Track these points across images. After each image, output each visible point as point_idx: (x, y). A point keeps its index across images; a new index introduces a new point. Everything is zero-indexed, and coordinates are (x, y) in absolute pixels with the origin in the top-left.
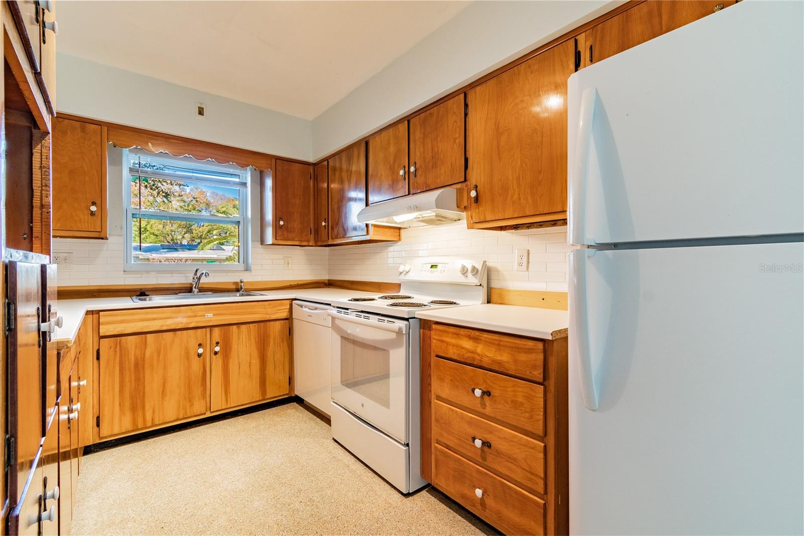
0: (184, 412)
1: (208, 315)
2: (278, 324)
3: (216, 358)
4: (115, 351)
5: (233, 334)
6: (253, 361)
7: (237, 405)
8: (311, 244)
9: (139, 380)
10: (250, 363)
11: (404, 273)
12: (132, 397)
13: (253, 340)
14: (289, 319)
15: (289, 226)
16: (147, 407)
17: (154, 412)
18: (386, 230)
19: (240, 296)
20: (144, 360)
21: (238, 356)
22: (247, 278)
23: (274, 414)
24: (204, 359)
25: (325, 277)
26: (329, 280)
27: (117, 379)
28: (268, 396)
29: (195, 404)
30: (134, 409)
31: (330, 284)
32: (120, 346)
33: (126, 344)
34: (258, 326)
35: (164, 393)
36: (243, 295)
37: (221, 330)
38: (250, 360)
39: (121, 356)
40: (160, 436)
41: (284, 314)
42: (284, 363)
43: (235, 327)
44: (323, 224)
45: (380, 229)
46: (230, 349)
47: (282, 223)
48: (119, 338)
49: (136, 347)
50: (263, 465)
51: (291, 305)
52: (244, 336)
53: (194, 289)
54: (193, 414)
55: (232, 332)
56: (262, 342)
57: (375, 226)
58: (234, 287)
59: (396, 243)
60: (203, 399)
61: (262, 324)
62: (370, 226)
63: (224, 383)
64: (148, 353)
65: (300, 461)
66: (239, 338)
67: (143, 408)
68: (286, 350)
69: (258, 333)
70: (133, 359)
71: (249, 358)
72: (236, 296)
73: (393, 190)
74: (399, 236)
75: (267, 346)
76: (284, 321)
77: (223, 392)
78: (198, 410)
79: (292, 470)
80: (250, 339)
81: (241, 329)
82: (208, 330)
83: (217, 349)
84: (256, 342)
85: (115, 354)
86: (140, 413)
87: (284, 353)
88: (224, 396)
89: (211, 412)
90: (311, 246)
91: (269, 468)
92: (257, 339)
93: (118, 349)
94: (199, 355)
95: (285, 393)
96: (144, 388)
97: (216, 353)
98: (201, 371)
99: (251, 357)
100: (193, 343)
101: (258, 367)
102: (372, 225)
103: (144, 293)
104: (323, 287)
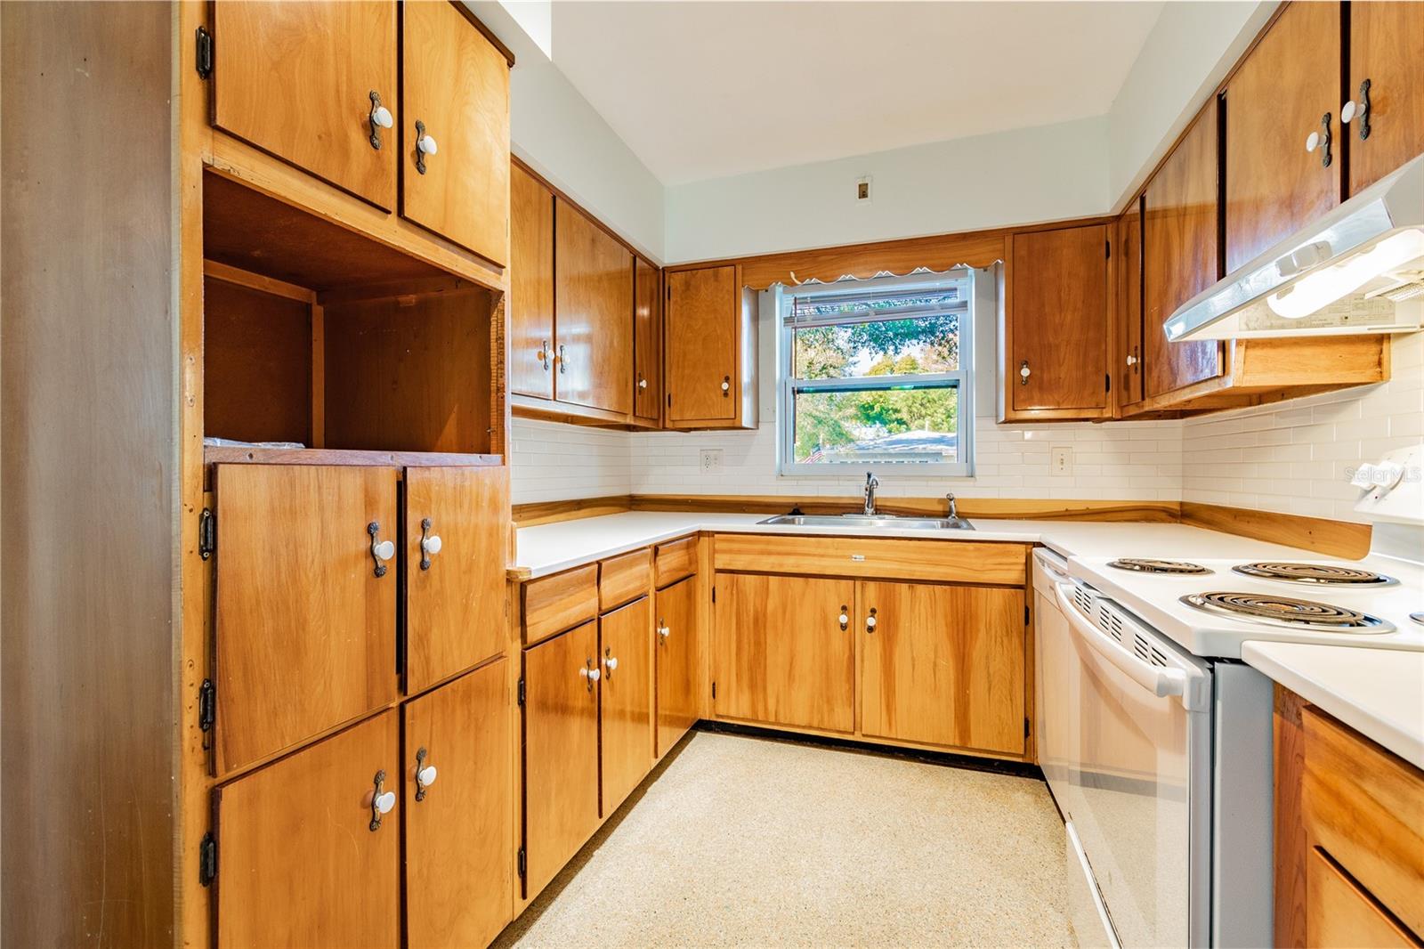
0: (820, 716)
1: (858, 557)
2: (997, 597)
3: (871, 637)
4: (732, 594)
5: (900, 599)
6: (942, 663)
7: (908, 739)
8: (1109, 415)
9: (759, 645)
10: (935, 664)
11: (1376, 492)
12: (751, 669)
13: (941, 621)
14: (1025, 587)
15: (1045, 376)
16: (770, 691)
17: (778, 702)
18: (1308, 351)
19: (943, 526)
20: (765, 615)
21: (911, 645)
22: (964, 492)
23: (983, 787)
24: (850, 634)
25: (1171, 495)
26: (1182, 504)
27: (734, 637)
28: (974, 744)
29: (836, 710)
30: (753, 687)
31: (1185, 514)
32: (737, 589)
33: (744, 585)
34: (952, 591)
35: (790, 676)
36: (948, 526)
37: (880, 588)
38: (936, 657)
39: (738, 604)
40: (790, 743)
41: (1015, 576)
42: (1011, 683)
43: (905, 586)
44: (1131, 360)
45: (1280, 350)
46: (897, 626)
47: (1025, 372)
48: (735, 575)
49: (756, 593)
50: (886, 888)
51: (1029, 557)
52: (923, 610)
53: (867, 508)
54: (832, 727)
55: (900, 594)
56: (961, 627)
57: (1250, 344)
58: (940, 508)
59: (1371, 390)
60: (850, 707)
61: (960, 589)
62: (1233, 347)
63: (885, 687)
64: (770, 607)
65: (960, 926)
66: (912, 610)
67: (765, 689)
68: (1018, 655)
69: (952, 606)
70: (752, 611)
71: (932, 653)
72: (934, 527)
73: (1292, 214)
74: (1380, 364)
75: (971, 637)
76: (1013, 590)
77: (884, 707)
78: (838, 723)
79: (930, 935)
80: (934, 616)
81: (918, 592)
82: (858, 583)
83: (871, 622)
84: (946, 625)
85: (732, 600)
86: (761, 696)
87: (1012, 662)
88: (884, 713)
89: (864, 735)
90: (1111, 419)
91: (891, 902)
92: (949, 618)
93: (734, 592)
94: (844, 627)
95: (1014, 751)
96: (766, 659)
97: (871, 629)
98: (846, 656)
99: (936, 652)
100: (834, 604)
101: (952, 676)
102: (1239, 343)
103: (798, 510)
104: (1163, 521)
